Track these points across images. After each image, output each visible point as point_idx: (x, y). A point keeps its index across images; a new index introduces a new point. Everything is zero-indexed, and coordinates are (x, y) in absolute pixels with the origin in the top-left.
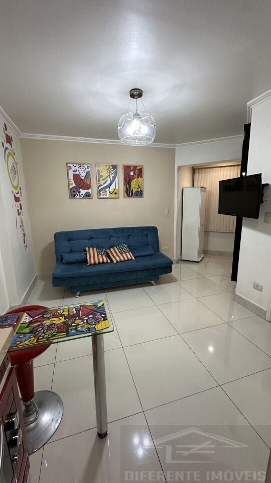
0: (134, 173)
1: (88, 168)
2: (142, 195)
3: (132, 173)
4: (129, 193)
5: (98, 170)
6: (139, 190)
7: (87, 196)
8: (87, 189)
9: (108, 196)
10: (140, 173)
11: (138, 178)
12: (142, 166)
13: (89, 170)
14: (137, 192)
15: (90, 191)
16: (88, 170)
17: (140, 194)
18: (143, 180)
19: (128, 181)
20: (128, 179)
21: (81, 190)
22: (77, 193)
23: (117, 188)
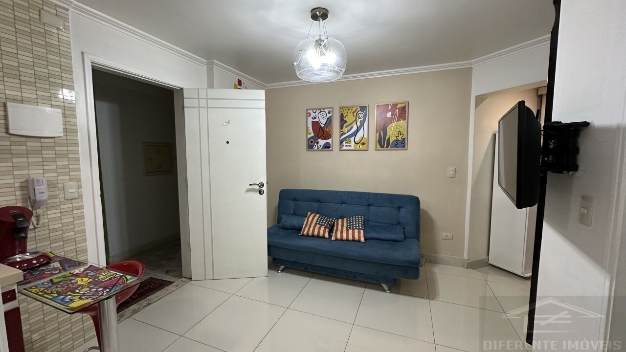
0: (393, 115)
2: (404, 147)
3: (389, 115)
5: (342, 114)
6: (400, 138)
7: (326, 147)
8: (326, 139)
9: (352, 148)
11: (399, 120)
12: (406, 103)
13: (330, 115)
14: (397, 141)
15: (330, 141)
17: (401, 144)
18: (407, 123)
20: (382, 124)
21: (319, 140)
22: (315, 144)
23: (365, 136)
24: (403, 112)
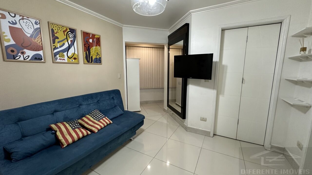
0: (93, 41)
1: (36, 23)
2: (100, 62)
3: (91, 41)
4: (89, 59)
5: (52, 30)
6: (98, 57)
7: (36, 59)
8: (36, 51)
9: (66, 61)
10: (98, 42)
11: (96, 46)
12: (100, 36)
13: (38, 26)
14: (96, 58)
15: (41, 53)
16: (36, 26)
17: (98, 61)
18: (101, 49)
19: (87, 47)
20: (87, 46)
21: (25, 50)
22: (20, 54)
23: (76, 53)
24: (98, 41)
